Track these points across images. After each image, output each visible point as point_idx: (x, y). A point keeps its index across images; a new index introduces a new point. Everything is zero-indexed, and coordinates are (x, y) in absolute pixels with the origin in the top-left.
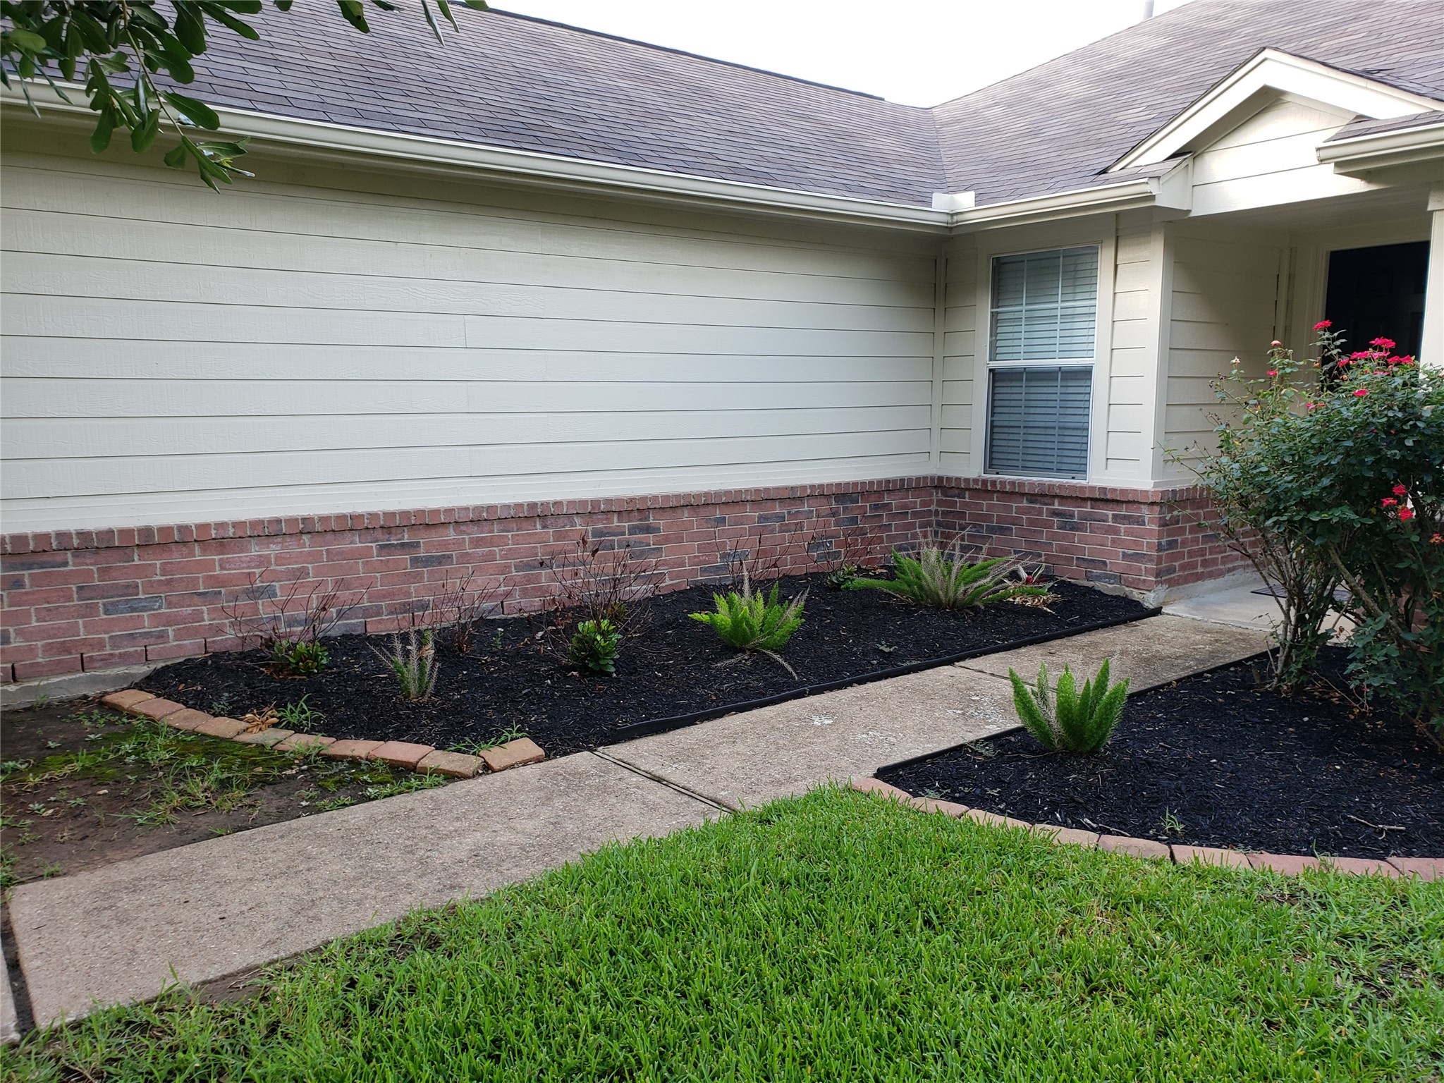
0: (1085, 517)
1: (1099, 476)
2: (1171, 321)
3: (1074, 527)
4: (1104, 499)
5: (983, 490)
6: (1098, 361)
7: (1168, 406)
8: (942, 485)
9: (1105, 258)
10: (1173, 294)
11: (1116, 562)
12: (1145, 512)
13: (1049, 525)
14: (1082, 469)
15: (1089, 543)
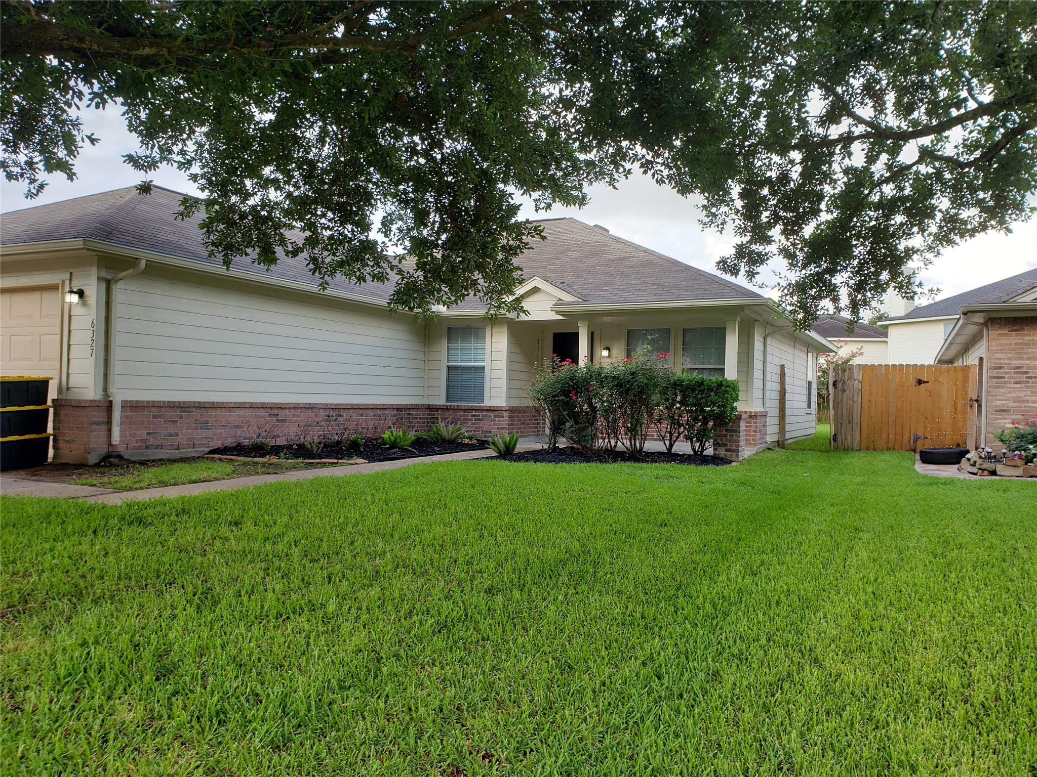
0: (483, 416)
1: (488, 402)
2: (510, 352)
3: (480, 420)
4: (490, 410)
5: (446, 409)
6: (486, 364)
7: (510, 379)
8: (430, 408)
9: (488, 331)
10: (510, 344)
11: (494, 431)
12: (504, 413)
13: (471, 420)
14: (482, 400)
15: (486, 425)
